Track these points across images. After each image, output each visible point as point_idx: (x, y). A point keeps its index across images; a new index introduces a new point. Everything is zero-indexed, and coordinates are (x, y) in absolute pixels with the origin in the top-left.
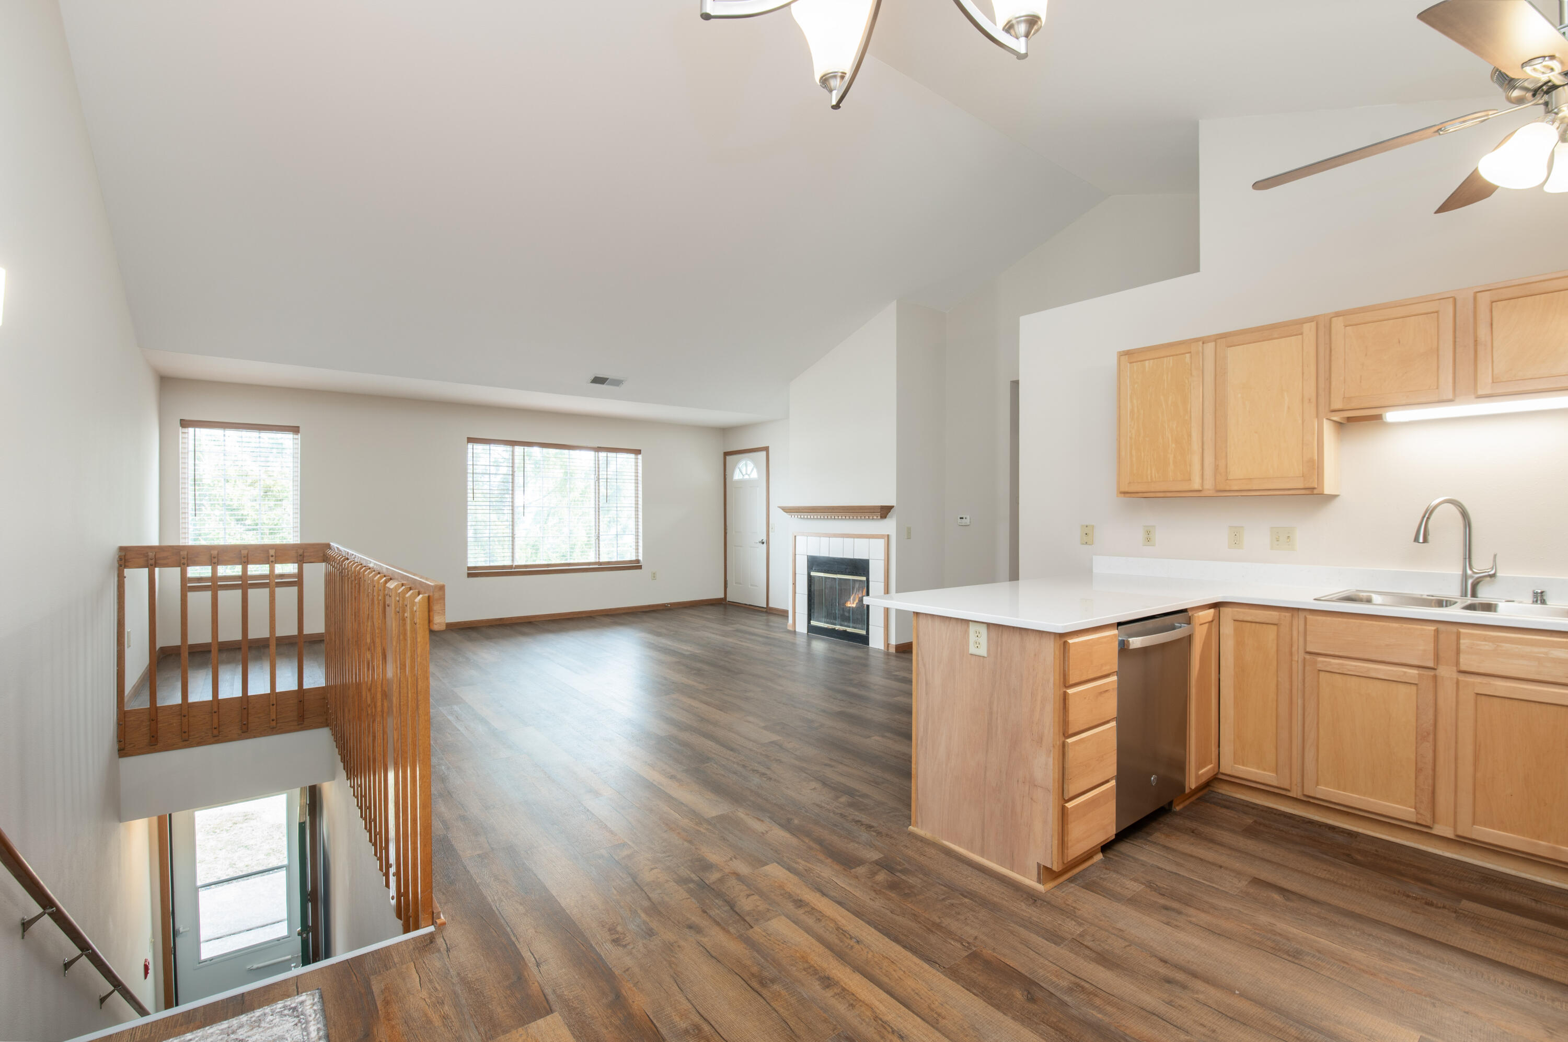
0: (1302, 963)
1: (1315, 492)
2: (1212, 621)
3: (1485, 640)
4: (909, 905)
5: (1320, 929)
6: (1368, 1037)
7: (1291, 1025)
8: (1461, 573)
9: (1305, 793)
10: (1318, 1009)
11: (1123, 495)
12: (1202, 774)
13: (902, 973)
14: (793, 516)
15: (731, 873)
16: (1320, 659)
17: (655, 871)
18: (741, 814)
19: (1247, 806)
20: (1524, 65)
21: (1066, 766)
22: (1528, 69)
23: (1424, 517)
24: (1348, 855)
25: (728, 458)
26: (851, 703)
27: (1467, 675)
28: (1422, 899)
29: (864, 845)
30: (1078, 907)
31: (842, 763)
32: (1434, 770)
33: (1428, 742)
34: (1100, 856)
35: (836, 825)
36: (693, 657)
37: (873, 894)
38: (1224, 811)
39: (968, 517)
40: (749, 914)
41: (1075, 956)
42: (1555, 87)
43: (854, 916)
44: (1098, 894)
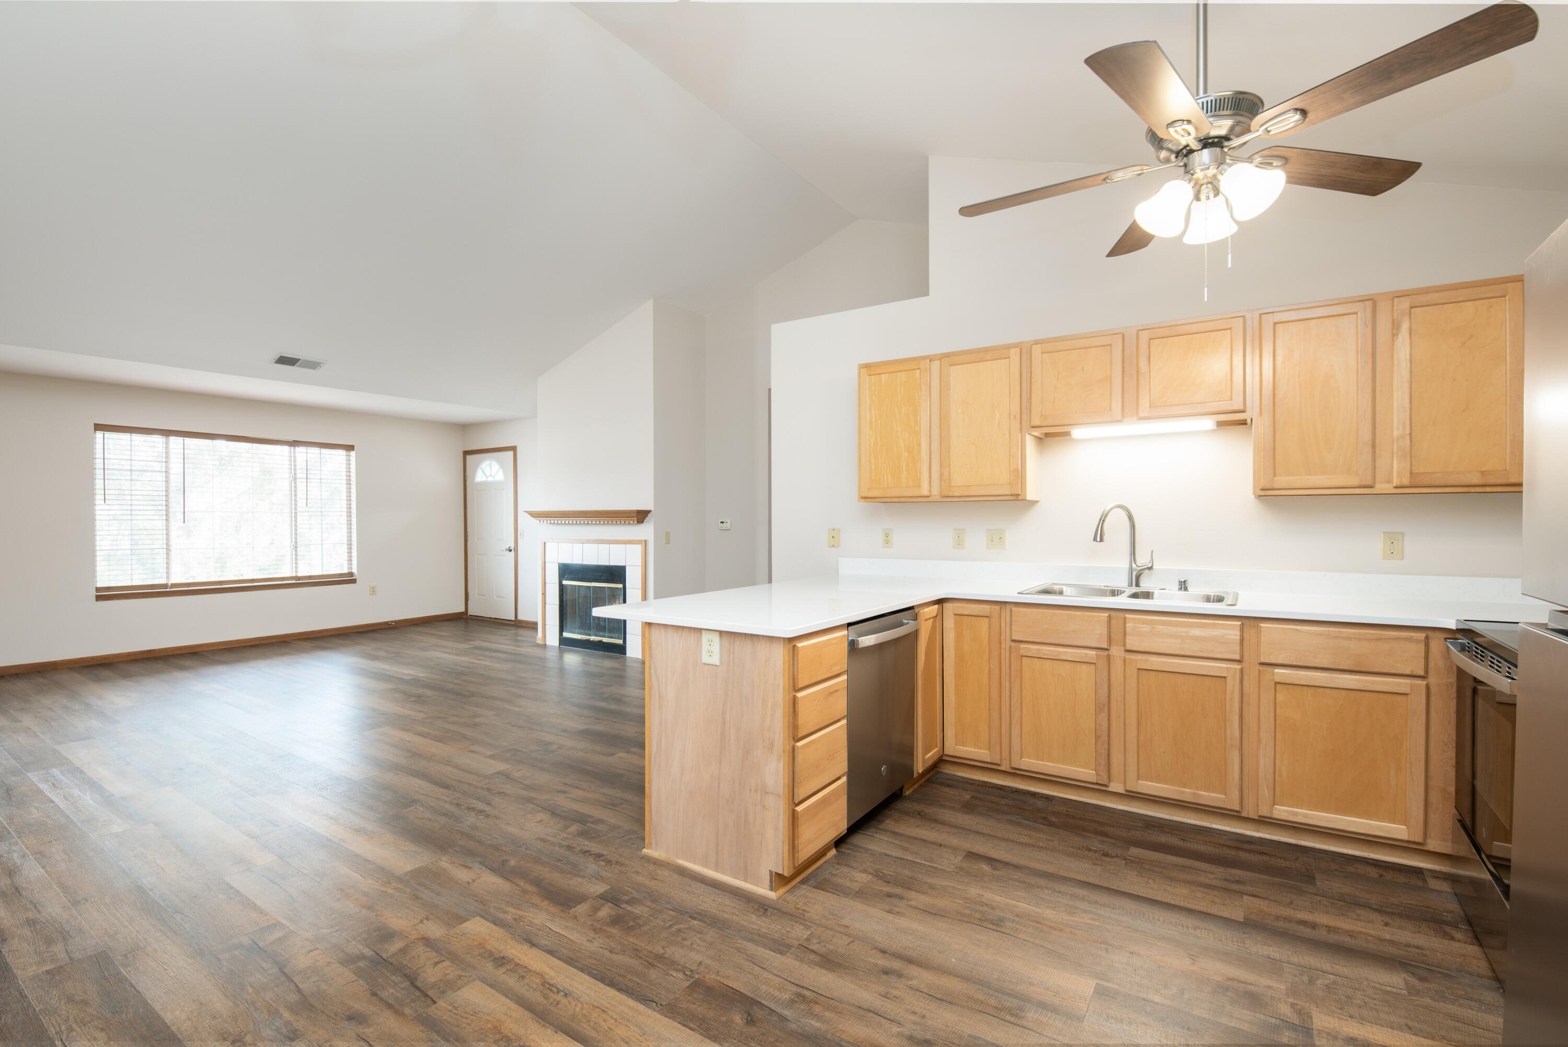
0: (1004, 930)
1: (1020, 498)
2: (936, 616)
3: (1143, 623)
4: (631, 940)
5: (1020, 893)
6: (1054, 994)
7: (992, 995)
8: (1128, 566)
9: (1012, 766)
10: (1014, 974)
11: (863, 500)
12: (929, 758)
13: (613, 1021)
14: (542, 522)
15: (419, 939)
16: (1023, 646)
17: (316, 952)
18: (444, 863)
19: (966, 783)
20: (1169, 126)
21: (796, 770)
22: (1171, 130)
23: (1100, 520)
24: (1045, 818)
25: (469, 457)
26: (598, 719)
27: (1132, 653)
28: (1101, 851)
29: (589, 878)
30: (808, 909)
31: (577, 788)
32: (1109, 736)
33: (1104, 712)
34: (833, 852)
35: (559, 860)
36: (415, 682)
37: (592, 934)
38: (947, 790)
39: (729, 522)
40: (433, 986)
41: (800, 963)
42: (1191, 151)
43: (565, 965)
44: (830, 892)
